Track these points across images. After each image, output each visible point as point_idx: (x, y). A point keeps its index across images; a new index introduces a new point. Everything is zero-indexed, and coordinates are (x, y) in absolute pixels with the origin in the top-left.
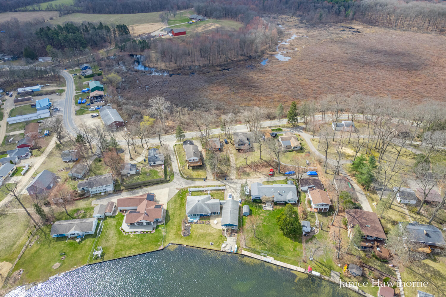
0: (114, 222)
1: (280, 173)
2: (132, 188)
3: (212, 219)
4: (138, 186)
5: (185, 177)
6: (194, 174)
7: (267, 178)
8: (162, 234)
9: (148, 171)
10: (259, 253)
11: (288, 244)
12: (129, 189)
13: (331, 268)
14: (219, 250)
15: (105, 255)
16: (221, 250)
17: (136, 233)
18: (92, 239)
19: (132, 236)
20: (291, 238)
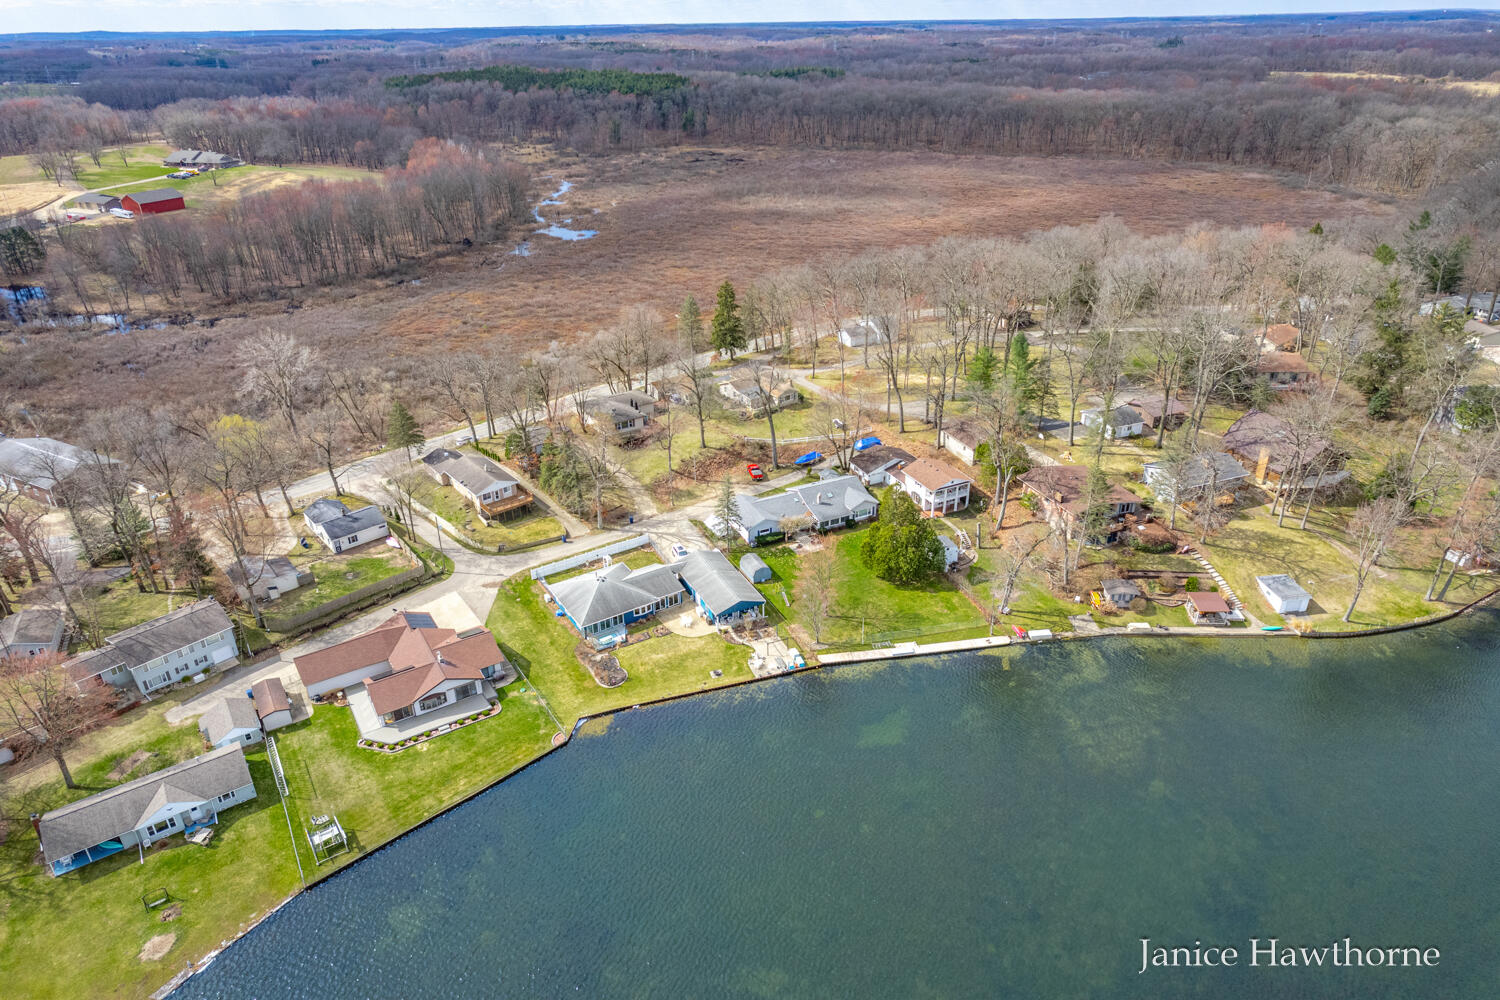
0: (318, 736)
1: (778, 467)
2: (315, 630)
3: (669, 620)
4: (336, 615)
5: (494, 549)
6: (522, 532)
7: (752, 487)
8: (532, 706)
9: (343, 567)
10: (867, 646)
11: (927, 603)
12: (306, 635)
13: (1063, 614)
14: (750, 679)
15: (358, 834)
16: (757, 677)
17: (434, 734)
18: (264, 814)
19: (423, 747)
20: (922, 589)
